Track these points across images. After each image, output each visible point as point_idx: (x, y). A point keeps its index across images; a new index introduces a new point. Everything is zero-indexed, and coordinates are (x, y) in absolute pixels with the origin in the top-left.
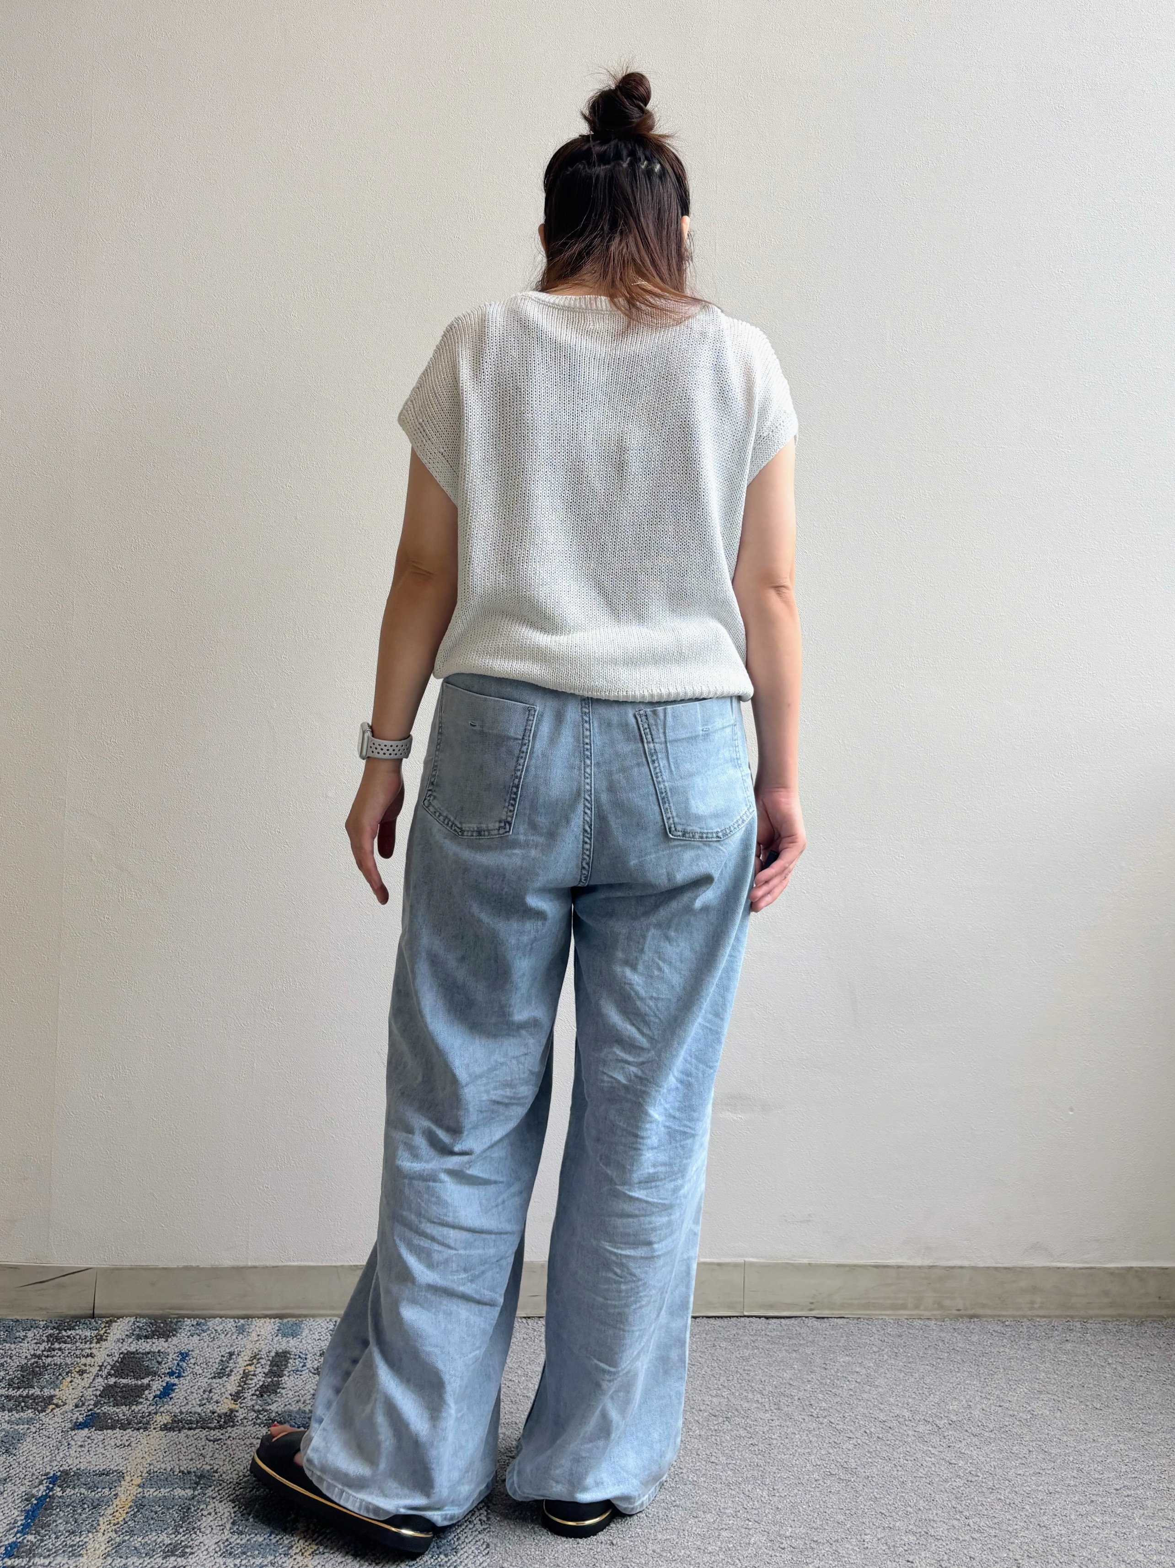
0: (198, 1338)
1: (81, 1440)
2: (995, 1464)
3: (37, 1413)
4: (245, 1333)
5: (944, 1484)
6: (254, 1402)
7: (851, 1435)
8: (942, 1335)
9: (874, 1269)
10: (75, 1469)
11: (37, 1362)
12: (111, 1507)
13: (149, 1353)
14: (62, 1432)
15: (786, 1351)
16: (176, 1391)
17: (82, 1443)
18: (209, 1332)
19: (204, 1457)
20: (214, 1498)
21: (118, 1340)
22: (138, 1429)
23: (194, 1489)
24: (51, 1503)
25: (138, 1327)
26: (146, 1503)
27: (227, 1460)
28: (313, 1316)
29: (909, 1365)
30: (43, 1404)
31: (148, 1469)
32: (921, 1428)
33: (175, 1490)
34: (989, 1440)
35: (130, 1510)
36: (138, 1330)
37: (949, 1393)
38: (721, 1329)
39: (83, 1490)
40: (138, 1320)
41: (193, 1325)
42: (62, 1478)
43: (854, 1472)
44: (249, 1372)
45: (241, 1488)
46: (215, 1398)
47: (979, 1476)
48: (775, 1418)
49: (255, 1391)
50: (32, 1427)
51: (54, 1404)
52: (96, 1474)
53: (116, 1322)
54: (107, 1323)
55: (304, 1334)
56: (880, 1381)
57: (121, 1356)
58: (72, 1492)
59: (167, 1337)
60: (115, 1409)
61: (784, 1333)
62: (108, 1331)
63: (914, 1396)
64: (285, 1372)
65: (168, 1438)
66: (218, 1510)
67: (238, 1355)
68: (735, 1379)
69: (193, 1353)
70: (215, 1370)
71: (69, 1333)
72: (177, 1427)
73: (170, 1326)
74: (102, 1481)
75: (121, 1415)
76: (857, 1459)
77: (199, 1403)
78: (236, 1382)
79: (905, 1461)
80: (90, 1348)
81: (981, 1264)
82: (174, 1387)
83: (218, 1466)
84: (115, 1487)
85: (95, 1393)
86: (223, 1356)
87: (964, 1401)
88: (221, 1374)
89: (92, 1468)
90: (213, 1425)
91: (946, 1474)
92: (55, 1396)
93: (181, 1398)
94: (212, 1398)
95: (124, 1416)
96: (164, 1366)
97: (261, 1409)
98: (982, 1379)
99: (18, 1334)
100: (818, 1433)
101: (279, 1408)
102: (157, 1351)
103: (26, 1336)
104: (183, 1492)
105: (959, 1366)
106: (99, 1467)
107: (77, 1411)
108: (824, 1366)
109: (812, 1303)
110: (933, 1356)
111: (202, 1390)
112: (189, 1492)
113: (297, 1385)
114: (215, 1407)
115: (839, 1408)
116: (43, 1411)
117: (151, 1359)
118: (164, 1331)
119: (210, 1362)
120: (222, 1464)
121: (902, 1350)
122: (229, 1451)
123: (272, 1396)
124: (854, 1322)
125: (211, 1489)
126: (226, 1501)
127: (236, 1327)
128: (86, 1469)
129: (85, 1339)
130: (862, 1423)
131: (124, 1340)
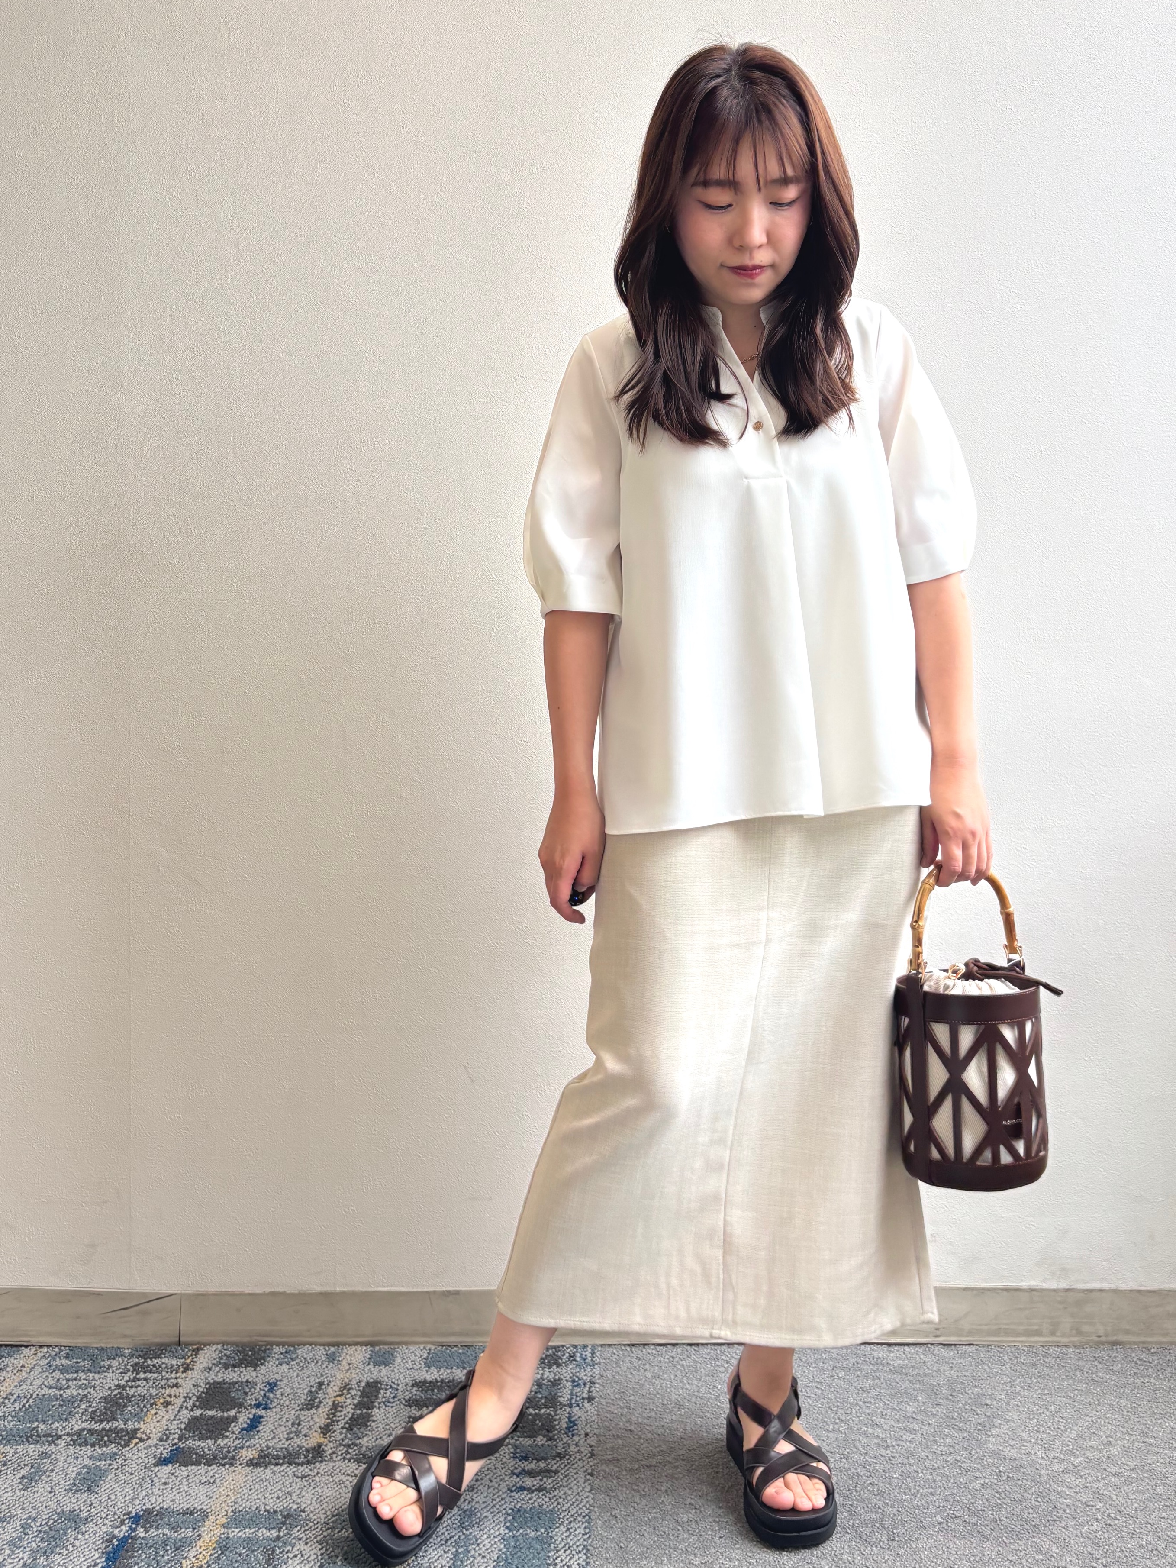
0: (287, 1367)
1: (167, 1476)
2: (1136, 1505)
3: (121, 1448)
4: (336, 1362)
6: (343, 1435)
8: (1080, 1363)
9: (1005, 1293)
10: (158, 1507)
11: (120, 1393)
12: (195, 1549)
13: (236, 1383)
14: (145, 1468)
15: (910, 1381)
16: (263, 1423)
17: (167, 1481)
18: (298, 1361)
19: (291, 1495)
20: (300, 1539)
21: (205, 1370)
22: (224, 1465)
23: (279, 1531)
24: (133, 1544)
25: (225, 1355)
26: (230, 1544)
27: (315, 1499)
28: (406, 1343)
29: (1044, 1397)
30: (127, 1438)
31: (234, 1508)
33: (260, 1531)
34: (1130, 1479)
35: (214, 1552)
36: (225, 1358)
37: (1088, 1428)
38: (839, 1357)
39: (166, 1531)
40: (225, 1347)
41: (282, 1353)
42: (145, 1518)
44: (339, 1403)
45: (328, 1529)
46: (304, 1431)
47: (1119, 1520)
48: (896, 1455)
49: (345, 1423)
50: (114, 1462)
51: (137, 1438)
52: (180, 1513)
53: (202, 1349)
54: (193, 1351)
55: (396, 1363)
57: (207, 1386)
58: (155, 1534)
59: (255, 1366)
60: (199, 1443)
61: (906, 1362)
62: (195, 1360)
63: (1048, 1431)
64: (376, 1404)
65: (254, 1474)
66: (304, 1552)
67: (328, 1385)
68: (854, 1411)
69: (281, 1383)
70: (303, 1401)
71: (156, 1361)
72: (263, 1462)
73: (258, 1354)
74: (185, 1521)
75: (206, 1450)
76: (985, 1501)
77: (286, 1436)
78: (325, 1414)
79: (1037, 1503)
80: (176, 1378)
81: (1124, 1287)
82: (262, 1420)
84: (199, 1527)
85: (179, 1426)
86: (311, 1386)
88: (311, 1404)
89: (175, 1506)
90: (300, 1461)
92: (139, 1429)
93: (268, 1431)
94: (300, 1432)
95: (209, 1450)
96: (251, 1397)
97: (350, 1443)
99: (102, 1363)
101: (370, 1442)
102: (244, 1380)
103: (110, 1366)
104: (268, 1534)
105: (1099, 1397)
106: (182, 1505)
107: (162, 1446)
108: (951, 1397)
109: (937, 1329)
111: (290, 1423)
112: (274, 1533)
113: (387, 1418)
115: (966, 1443)
116: (127, 1445)
117: (237, 1390)
118: (251, 1360)
119: (297, 1393)
120: (309, 1502)
121: (1035, 1381)
122: (317, 1489)
123: (362, 1430)
124: (983, 1349)
125: (296, 1529)
126: (312, 1543)
127: (327, 1355)
128: (170, 1507)
129: (171, 1368)
130: (988, 1460)
131: (210, 1369)
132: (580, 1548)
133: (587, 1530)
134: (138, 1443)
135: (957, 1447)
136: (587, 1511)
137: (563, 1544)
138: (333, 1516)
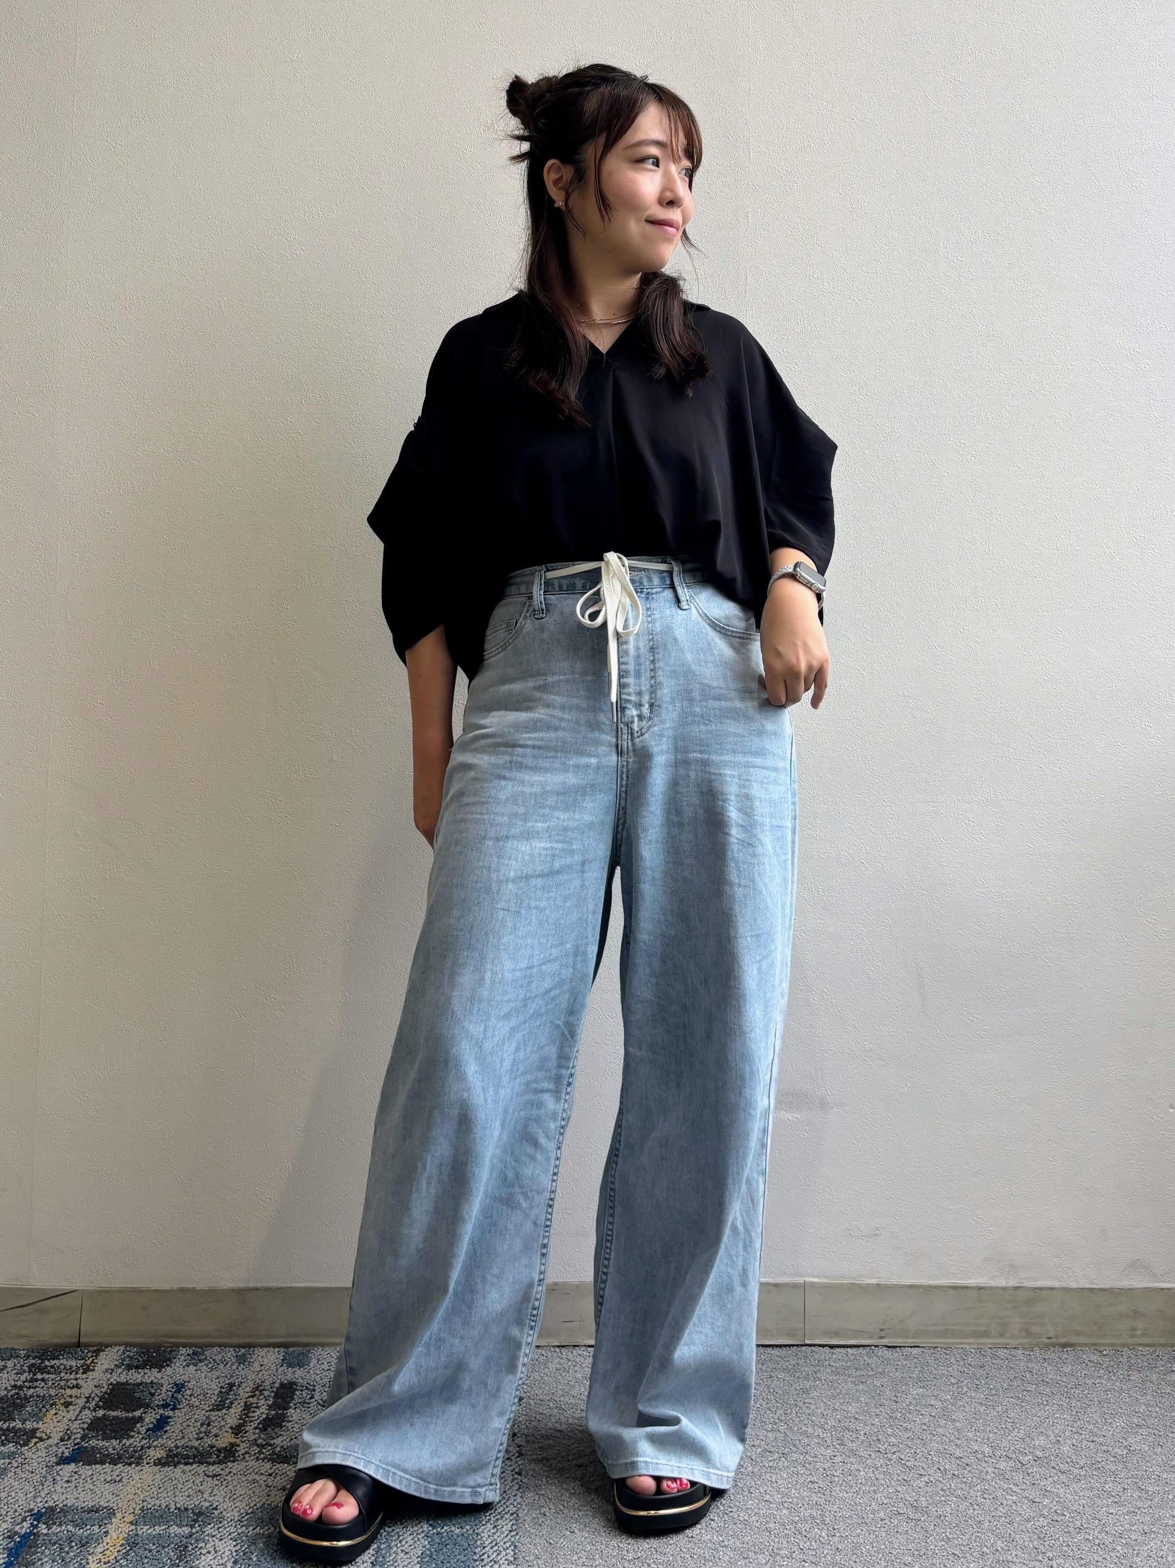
0: (195, 1368)
1: (69, 1475)
2: (1084, 1502)
3: (19, 1447)
4: (247, 1363)
5: (1026, 1523)
6: (257, 1435)
7: (923, 1472)
8: (1029, 1365)
9: (951, 1290)
10: (61, 1505)
11: (17, 1394)
12: (101, 1545)
13: (140, 1384)
14: (47, 1467)
15: (852, 1382)
16: (171, 1424)
17: (69, 1479)
18: (206, 1362)
19: (202, 1493)
20: (213, 1536)
21: (107, 1370)
22: (130, 1464)
23: (192, 1527)
24: (35, 1540)
25: (128, 1356)
26: (139, 1541)
27: (228, 1497)
28: (322, 1345)
29: (990, 1398)
30: (25, 1437)
31: (141, 1506)
32: (1002, 1465)
33: (171, 1528)
34: (1078, 1477)
35: (121, 1548)
36: (128, 1359)
37: (1035, 1427)
38: (779, 1359)
40: (128, 1348)
41: (189, 1355)
42: (48, 1515)
43: (925, 1511)
44: (251, 1404)
45: (243, 1526)
46: (214, 1431)
47: (1064, 1516)
48: (837, 1454)
49: (258, 1424)
50: (13, 1461)
51: (37, 1438)
52: (85, 1511)
53: (104, 1351)
54: (94, 1352)
55: (312, 1365)
56: (959, 1415)
57: (110, 1387)
58: (59, 1530)
59: (160, 1368)
60: (103, 1443)
61: (849, 1363)
62: (95, 1361)
63: (995, 1431)
64: (291, 1405)
65: (162, 1473)
66: (218, 1549)
67: (239, 1386)
68: (794, 1412)
69: (189, 1385)
70: (213, 1402)
71: (53, 1362)
72: (172, 1462)
73: (163, 1356)
74: (91, 1518)
75: (110, 1449)
76: (927, 1498)
77: (196, 1436)
78: (237, 1414)
80: (76, 1379)
82: (169, 1420)
83: (218, 1503)
84: (106, 1524)
85: (81, 1426)
86: (222, 1388)
87: (1052, 1436)
88: (220, 1406)
89: (80, 1504)
90: (211, 1460)
91: (1028, 1513)
92: (38, 1429)
93: (177, 1431)
94: (210, 1432)
95: (114, 1450)
96: (157, 1398)
97: (264, 1443)
98: (1074, 1413)
100: (885, 1470)
101: (285, 1442)
102: (149, 1381)
103: (6, 1367)
104: (180, 1530)
105: (1046, 1398)
106: (87, 1503)
107: (64, 1445)
108: (895, 1398)
109: (880, 1331)
110: (1019, 1388)
111: (199, 1423)
112: (187, 1530)
114: (214, 1441)
115: (910, 1443)
116: (25, 1444)
117: (142, 1391)
118: (157, 1361)
119: (207, 1394)
120: (221, 1501)
121: (983, 1382)
122: (229, 1487)
123: (276, 1430)
124: (929, 1352)
125: (210, 1526)
126: (226, 1540)
127: (237, 1356)
128: (73, 1505)
129: (70, 1369)
130: (935, 1459)
131: (113, 1370)
132: (508, 1545)
133: (514, 1527)
134: (37, 1442)
135: (900, 1446)
136: (514, 1509)
137: (489, 1541)
138: (247, 1514)
